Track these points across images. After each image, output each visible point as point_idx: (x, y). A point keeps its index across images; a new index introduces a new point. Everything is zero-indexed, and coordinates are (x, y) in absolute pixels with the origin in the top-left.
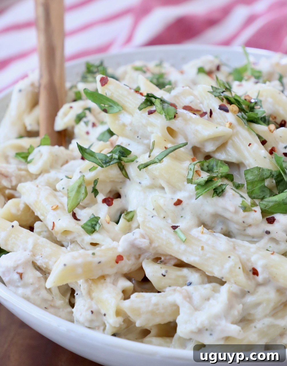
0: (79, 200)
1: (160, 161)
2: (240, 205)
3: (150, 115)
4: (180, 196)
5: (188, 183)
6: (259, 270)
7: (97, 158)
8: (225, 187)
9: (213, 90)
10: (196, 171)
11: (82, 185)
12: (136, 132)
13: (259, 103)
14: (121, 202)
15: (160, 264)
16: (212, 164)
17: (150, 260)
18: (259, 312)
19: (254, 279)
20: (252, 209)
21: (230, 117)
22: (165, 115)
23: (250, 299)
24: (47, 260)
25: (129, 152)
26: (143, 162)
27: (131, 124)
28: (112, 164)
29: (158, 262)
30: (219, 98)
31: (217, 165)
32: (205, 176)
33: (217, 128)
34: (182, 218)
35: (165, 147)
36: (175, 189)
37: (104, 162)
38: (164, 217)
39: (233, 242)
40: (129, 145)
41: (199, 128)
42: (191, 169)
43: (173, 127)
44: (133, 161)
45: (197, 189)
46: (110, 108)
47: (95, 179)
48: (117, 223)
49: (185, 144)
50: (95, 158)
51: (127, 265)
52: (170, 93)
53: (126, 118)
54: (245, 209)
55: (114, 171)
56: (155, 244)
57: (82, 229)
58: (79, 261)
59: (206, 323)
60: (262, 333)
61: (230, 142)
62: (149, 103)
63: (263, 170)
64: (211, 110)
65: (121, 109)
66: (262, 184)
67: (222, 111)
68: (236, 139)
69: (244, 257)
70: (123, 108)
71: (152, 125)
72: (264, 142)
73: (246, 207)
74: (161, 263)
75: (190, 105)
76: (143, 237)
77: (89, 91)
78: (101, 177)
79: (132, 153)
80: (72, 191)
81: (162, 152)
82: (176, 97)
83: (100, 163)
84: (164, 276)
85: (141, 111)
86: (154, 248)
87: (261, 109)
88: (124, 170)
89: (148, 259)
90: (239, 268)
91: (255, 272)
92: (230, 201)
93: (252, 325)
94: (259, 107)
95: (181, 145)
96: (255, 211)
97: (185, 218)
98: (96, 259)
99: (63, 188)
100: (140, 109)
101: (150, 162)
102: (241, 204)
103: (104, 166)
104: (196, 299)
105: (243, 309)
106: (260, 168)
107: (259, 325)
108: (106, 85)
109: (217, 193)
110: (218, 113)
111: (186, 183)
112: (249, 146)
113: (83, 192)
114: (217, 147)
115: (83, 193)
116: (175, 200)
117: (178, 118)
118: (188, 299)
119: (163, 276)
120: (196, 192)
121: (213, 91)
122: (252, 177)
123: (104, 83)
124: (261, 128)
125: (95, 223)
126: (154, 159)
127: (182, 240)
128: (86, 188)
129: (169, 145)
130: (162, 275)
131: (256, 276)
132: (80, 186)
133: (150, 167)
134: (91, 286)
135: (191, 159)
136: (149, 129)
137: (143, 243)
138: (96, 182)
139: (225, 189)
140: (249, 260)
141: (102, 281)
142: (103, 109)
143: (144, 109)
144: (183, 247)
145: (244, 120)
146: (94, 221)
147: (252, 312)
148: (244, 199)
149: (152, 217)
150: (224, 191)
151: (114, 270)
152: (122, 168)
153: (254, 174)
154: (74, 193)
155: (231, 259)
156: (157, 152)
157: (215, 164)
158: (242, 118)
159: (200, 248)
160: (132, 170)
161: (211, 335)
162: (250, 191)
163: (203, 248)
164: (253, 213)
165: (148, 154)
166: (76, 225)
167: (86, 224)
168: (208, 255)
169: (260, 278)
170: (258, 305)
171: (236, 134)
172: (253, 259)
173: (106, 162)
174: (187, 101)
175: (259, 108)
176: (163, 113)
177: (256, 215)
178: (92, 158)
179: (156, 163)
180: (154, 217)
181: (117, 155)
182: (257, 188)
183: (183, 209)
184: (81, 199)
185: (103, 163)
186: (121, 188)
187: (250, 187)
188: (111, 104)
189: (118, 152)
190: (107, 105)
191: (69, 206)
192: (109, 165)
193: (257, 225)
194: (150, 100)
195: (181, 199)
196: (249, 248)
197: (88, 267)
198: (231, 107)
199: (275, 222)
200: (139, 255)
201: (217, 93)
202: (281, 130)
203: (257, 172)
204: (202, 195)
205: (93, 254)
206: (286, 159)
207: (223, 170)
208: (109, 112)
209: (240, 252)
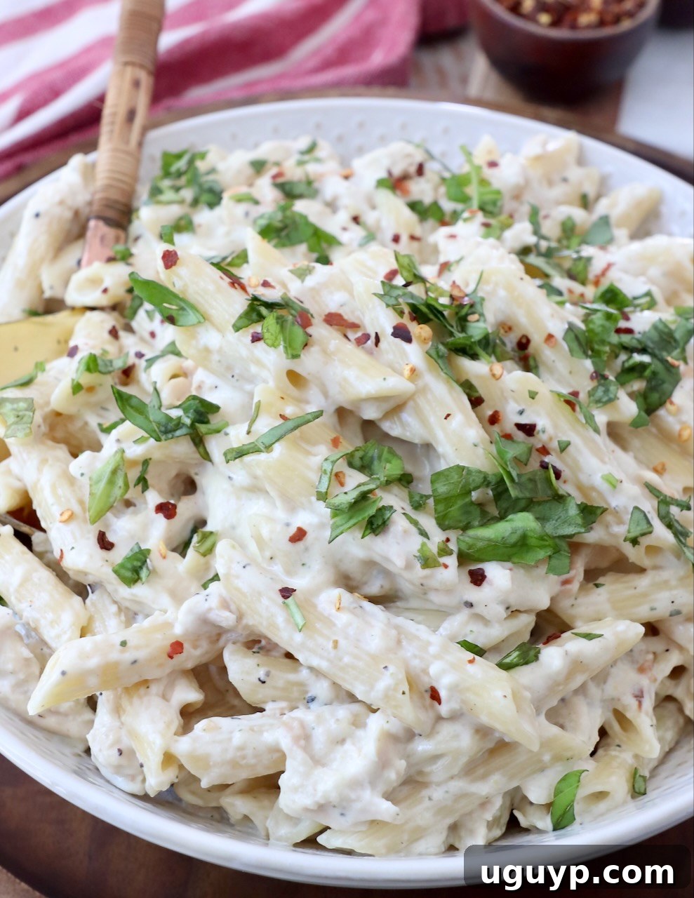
0: (112, 500)
1: (268, 448)
2: (418, 554)
3: (255, 343)
4: (303, 519)
5: (318, 499)
6: (443, 694)
7: (151, 418)
8: (389, 515)
9: (384, 291)
10: (337, 475)
11: (120, 469)
12: (229, 368)
13: (478, 307)
14: (195, 503)
15: (258, 652)
16: (370, 454)
17: (239, 644)
18: (437, 771)
19: (432, 707)
20: (439, 562)
21: (414, 354)
22: (285, 348)
23: (423, 747)
25: (215, 409)
26: (236, 445)
27: (220, 351)
28: (178, 437)
29: (254, 650)
30: (395, 309)
31: (380, 457)
32: (355, 480)
33: (385, 379)
34: (305, 566)
35: (280, 415)
36: (292, 506)
37: (163, 429)
38: (271, 558)
39: (397, 627)
40: (216, 387)
41: (351, 374)
42: (325, 472)
43: (299, 370)
44: (218, 431)
45: (334, 515)
46: (181, 312)
47: (146, 458)
48: (183, 554)
49: (317, 414)
50: (147, 418)
51: (193, 656)
52: (303, 281)
53: (210, 338)
54: (427, 562)
55: (182, 448)
56: (249, 620)
57: (114, 576)
58: (94, 662)
59: (334, 797)
60: (441, 810)
61: (411, 404)
62: (254, 316)
63: (469, 472)
64: (376, 333)
65: (202, 320)
66: (467, 500)
67: (398, 341)
68: (421, 402)
69: (416, 663)
70: (204, 318)
71: (258, 363)
72: (476, 402)
73: (428, 559)
74: (261, 652)
75: (341, 311)
76: (225, 605)
77: (140, 279)
78: (156, 455)
79: (221, 410)
80: (98, 482)
81: (272, 429)
82: (315, 291)
83: (155, 431)
84: (264, 682)
85: (237, 333)
86: (247, 627)
87: (481, 324)
88: (201, 446)
89: (234, 643)
90: (404, 693)
91: (435, 695)
92: (398, 543)
93: (425, 793)
94: (476, 317)
95: (310, 417)
96: (446, 566)
97: (309, 567)
98: (129, 656)
99: (82, 475)
100: (237, 328)
101: (248, 447)
102: (419, 551)
103: (163, 438)
104: (320, 737)
105: (409, 766)
106: (463, 468)
107: (438, 794)
108: (174, 268)
109: (374, 527)
110: (389, 342)
111: (314, 499)
112: (446, 418)
113: (119, 485)
114: (384, 413)
115: (120, 487)
116: (293, 530)
117: (312, 346)
118: (302, 742)
119: (260, 683)
120: (331, 522)
121: (385, 295)
122: (446, 487)
123: (170, 264)
124: (477, 369)
125: (139, 564)
126: (257, 441)
127: (297, 625)
128: (126, 476)
129: (289, 410)
130: (259, 680)
131: (436, 703)
132: (114, 472)
133: (247, 459)
134: (120, 698)
135: (330, 441)
136: (254, 369)
137: (225, 618)
138: (146, 463)
139: (388, 518)
140: (425, 671)
141: (142, 690)
142: (166, 315)
143: (244, 329)
144: (298, 637)
145: (440, 361)
146: (138, 559)
147: (427, 769)
148: (425, 540)
149: (244, 567)
150: (387, 523)
151: (168, 670)
152: (197, 440)
153: (452, 481)
154: (102, 485)
155: (388, 673)
156: (265, 425)
157: (376, 455)
158: (435, 356)
159: (331, 645)
160: (216, 447)
161: (342, 814)
162: (442, 514)
163: (336, 643)
164: (442, 569)
165: (245, 427)
166: (102, 564)
167: (122, 565)
168: (347, 659)
169: (444, 709)
170: (435, 758)
171: (424, 390)
172: (434, 669)
173: (167, 429)
174: (334, 302)
175: (478, 321)
176: (279, 345)
177: (450, 573)
178: (140, 419)
179: (259, 451)
180: (247, 568)
181: (188, 417)
182: (455, 510)
183: (307, 549)
184: (116, 498)
185: (161, 431)
186: (196, 474)
187: (441, 507)
188: (183, 304)
189: (192, 411)
190: (177, 306)
192: (172, 438)
193: (449, 591)
194: (257, 309)
195: (305, 528)
196: (429, 644)
197: (110, 674)
198: (416, 329)
199: (485, 584)
200: (216, 634)
201: (393, 299)
202: (514, 377)
203: (456, 477)
204: (342, 533)
205: (124, 644)
206: (520, 435)
207: (392, 468)
208: (179, 323)
209: (409, 650)
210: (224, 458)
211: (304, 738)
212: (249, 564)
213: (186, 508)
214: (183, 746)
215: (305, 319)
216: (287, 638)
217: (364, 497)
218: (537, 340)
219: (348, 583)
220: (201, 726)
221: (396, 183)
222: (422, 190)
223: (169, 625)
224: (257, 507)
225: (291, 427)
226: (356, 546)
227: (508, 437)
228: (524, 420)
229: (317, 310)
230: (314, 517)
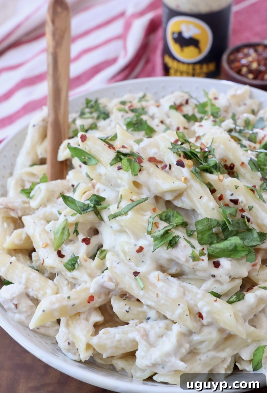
0: (63, 240)
1: (126, 213)
2: (191, 256)
3: (119, 170)
4: (142, 243)
5: (148, 234)
6: (204, 315)
7: (77, 205)
8: (178, 240)
9: (172, 146)
10: (155, 223)
11: (66, 227)
12: (109, 181)
13: (212, 152)
14: (98, 238)
15: (125, 299)
16: (169, 214)
17: (117, 296)
18: (203, 348)
19: (200, 320)
20: (200, 258)
21: (185, 172)
22: (132, 171)
23: (196, 338)
24: (36, 293)
25: (103, 199)
26: (113, 213)
27: (105, 175)
28: (89, 212)
29: (124, 298)
30: (177, 154)
31: (173, 216)
32: (163, 225)
33: (174, 183)
34: (143, 262)
35: (131, 200)
36: (137, 237)
37: (82, 209)
38: (130, 259)
39: (183, 287)
40: (105, 190)
41: (159, 182)
42: (150, 222)
43: (138, 181)
44: (105, 208)
45: (155, 241)
46: (89, 160)
47: (76, 222)
48: (93, 259)
49: (146, 199)
50: (76, 205)
51: (98, 302)
52: (139, 145)
53: (101, 170)
54: (195, 258)
55: (91, 216)
56: (121, 286)
57: (64, 267)
58: (56, 306)
59: (159, 360)
60: (205, 364)
61: (185, 193)
62: (119, 159)
63: (211, 220)
64: (170, 164)
65: (97, 162)
66: (211, 232)
67: (179, 167)
68: (190, 192)
69: (192, 302)
70: (98, 161)
71: (121, 178)
72: (213, 191)
73: (195, 257)
74: (126, 299)
75: (155, 156)
76: (111, 280)
77: (71, 147)
78: (81, 220)
79: (106, 199)
80: (57, 233)
81: (127, 205)
82: (144, 149)
83: (79, 210)
84: (128, 312)
85: (112, 167)
86: (120, 289)
87: (213, 159)
88: (99, 215)
89: (115, 296)
90: (187, 315)
91: (200, 316)
92: (182, 251)
93: (198, 357)
94: (211, 156)
95: (143, 200)
96: (203, 260)
97: (145, 263)
98: (71, 303)
99: (51, 230)
100: (111, 165)
101: (118, 213)
102: (191, 254)
103: (83, 213)
104: (152, 335)
105: (191, 346)
106: (209, 218)
107: (203, 358)
108: (85, 142)
109: (172, 245)
110: (175, 168)
111: (146, 234)
112: (200, 198)
113: (66, 234)
114: (174, 197)
115: (66, 235)
116: (138, 247)
117: (143, 171)
118: (145, 338)
119: (126, 312)
120: (154, 243)
121: (173, 148)
122: (202, 227)
123: (83, 140)
124: (212, 178)
125: (74, 262)
126: (121, 211)
127: (141, 288)
128: (68, 230)
129: (135, 198)
130: (126, 311)
131: (201, 319)
132: (64, 229)
133: (117, 218)
134: (68, 321)
135: (152, 210)
136: (119, 181)
137: (111, 285)
138: (77, 224)
139: (178, 241)
140: (196, 305)
141: (77, 317)
142: (83, 161)
143: (114, 165)
144: (142, 293)
145: (196, 174)
146: (73, 261)
147: (198, 347)
148: (194, 249)
149: (118, 264)
150: (177, 243)
151: (88, 308)
152: (97, 213)
153: (204, 225)
154: (59, 234)
155: (180, 307)
156: (124, 204)
157: (171, 215)
158: (195, 172)
159: (155, 296)
160: (105, 215)
161: (163, 368)
162: (200, 238)
163: (157, 295)
164: (201, 261)
165: (116, 205)
166: (59, 264)
167: (67, 263)
168: (162, 302)
169: (205, 321)
170: (202, 342)
171: (190, 187)
172: (200, 305)
174: (152, 153)
175: (212, 158)
176: (129, 170)
177: (205, 263)
178: (73, 206)
179: (122, 215)
180: (119, 264)
181: (92, 203)
182: (206, 237)
183: (144, 255)
184: (65, 239)
185: (81, 210)
186: (98, 227)
187: (200, 236)
188: (90, 157)
189: (93, 201)
190: (87, 157)
191: (55, 246)
192: (86, 213)
193: (205, 271)
194: (119, 156)
195: (143, 246)
196: (197, 294)
197: (63, 310)
198: (186, 162)
199: (220, 267)
200: (108, 292)
201: (176, 150)
202: (229, 181)
203: (206, 222)
204: (158, 248)
205: (69, 297)
206: (232, 204)
207: (178, 220)
208: (88, 164)
209: (189, 297)
210: (108, 218)
211: (146, 335)
212: (120, 262)
213: (94, 240)
214: (95, 341)
215: (140, 160)
216: (137, 292)
217: (167, 232)
218: (237, 165)
219: (162, 269)
220: (102, 332)
221: (177, 107)
222: (188, 110)
223: (88, 289)
224: (123, 238)
225: (135, 205)
226: (164, 253)
227: (227, 205)
228: (233, 198)
229: (145, 156)
230: (146, 241)
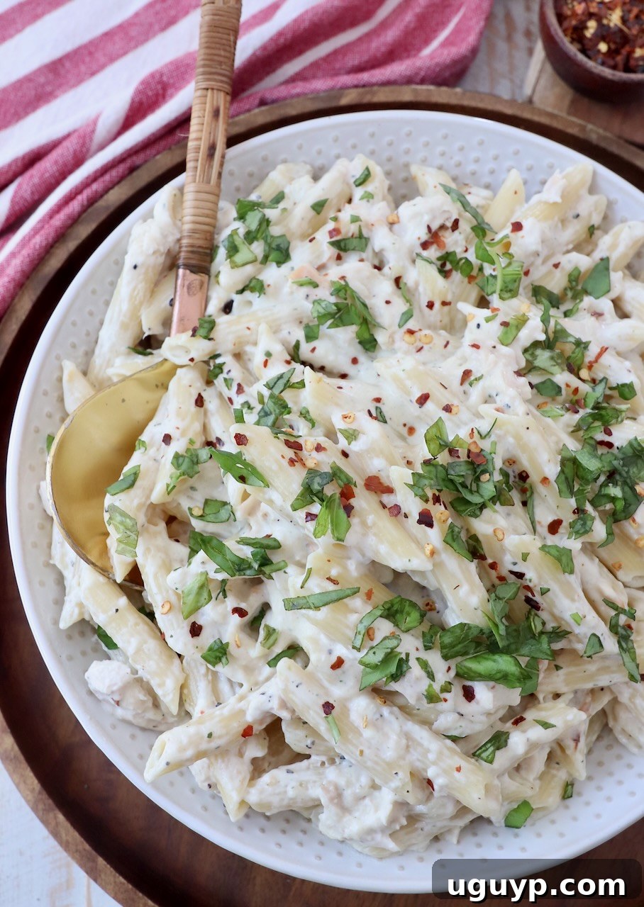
0: (200, 604)
1: (317, 608)
2: (425, 693)
4: (343, 653)
5: (353, 648)
7: (227, 557)
8: (405, 669)
9: (413, 482)
10: (368, 632)
11: (205, 585)
13: (490, 466)
16: (395, 607)
20: (440, 699)
21: (434, 538)
22: (332, 533)
26: (292, 595)
30: (421, 498)
31: (402, 612)
32: (382, 632)
33: (409, 560)
34: (342, 682)
35: (327, 578)
37: (236, 566)
39: (406, 734)
40: (278, 520)
44: (280, 568)
49: (355, 590)
50: (224, 557)
54: (431, 698)
57: (201, 657)
58: (189, 754)
62: (307, 499)
63: (470, 628)
64: (406, 511)
65: (266, 485)
67: (422, 526)
69: (418, 764)
70: (268, 484)
72: (480, 557)
73: (432, 696)
75: (379, 475)
76: (283, 705)
80: (188, 595)
81: (320, 594)
84: (309, 748)
85: (294, 513)
90: (408, 792)
91: (429, 784)
92: (412, 686)
94: (487, 477)
95: (350, 591)
96: (446, 700)
97: (345, 683)
98: (214, 744)
99: (177, 589)
100: (294, 508)
101: (302, 601)
102: (426, 691)
103: (237, 574)
104: (348, 795)
106: (465, 624)
108: (244, 445)
110: (415, 531)
111: (350, 646)
112: (455, 588)
113: (205, 596)
115: (205, 598)
116: (334, 660)
117: (354, 517)
118: (336, 801)
119: (307, 748)
121: (414, 485)
122: (451, 640)
123: (241, 442)
125: (221, 655)
126: (308, 597)
127: (334, 738)
128: (209, 589)
129: (335, 571)
130: (307, 745)
131: (431, 788)
132: (201, 588)
135: (365, 594)
138: (224, 581)
140: (425, 770)
142: (239, 475)
143: (299, 510)
146: (219, 652)
148: (431, 681)
149: (297, 686)
153: (456, 634)
154: (191, 597)
155: (397, 777)
156: (314, 587)
157: (399, 609)
159: (358, 753)
163: (362, 752)
164: (442, 703)
166: (193, 653)
167: (208, 655)
168: (369, 764)
169: (435, 792)
171: (441, 566)
173: (239, 568)
174: (374, 466)
175: (488, 480)
176: (328, 529)
177: (448, 705)
178: (219, 557)
179: (310, 608)
180: (300, 687)
181: (256, 562)
183: (344, 672)
185: (233, 569)
189: (259, 556)
192: (244, 575)
195: (343, 658)
196: (428, 751)
198: (437, 514)
199: (473, 702)
201: (420, 490)
203: (459, 631)
205: (210, 735)
206: (512, 578)
208: (248, 482)
209: (414, 756)
211: (337, 797)
212: (301, 684)
214: (254, 797)
215: (349, 490)
218: (534, 478)
220: (266, 780)
222: (455, 242)
223: (242, 712)
225: (335, 599)
227: (502, 579)
228: (516, 569)
229: (359, 477)
230: (349, 656)
